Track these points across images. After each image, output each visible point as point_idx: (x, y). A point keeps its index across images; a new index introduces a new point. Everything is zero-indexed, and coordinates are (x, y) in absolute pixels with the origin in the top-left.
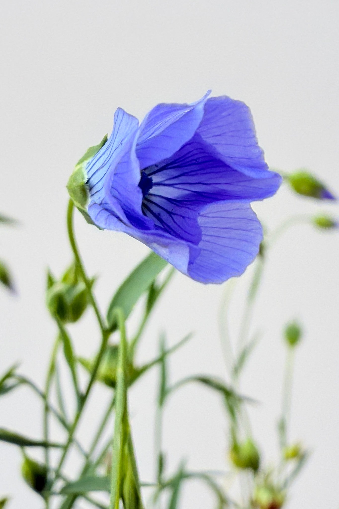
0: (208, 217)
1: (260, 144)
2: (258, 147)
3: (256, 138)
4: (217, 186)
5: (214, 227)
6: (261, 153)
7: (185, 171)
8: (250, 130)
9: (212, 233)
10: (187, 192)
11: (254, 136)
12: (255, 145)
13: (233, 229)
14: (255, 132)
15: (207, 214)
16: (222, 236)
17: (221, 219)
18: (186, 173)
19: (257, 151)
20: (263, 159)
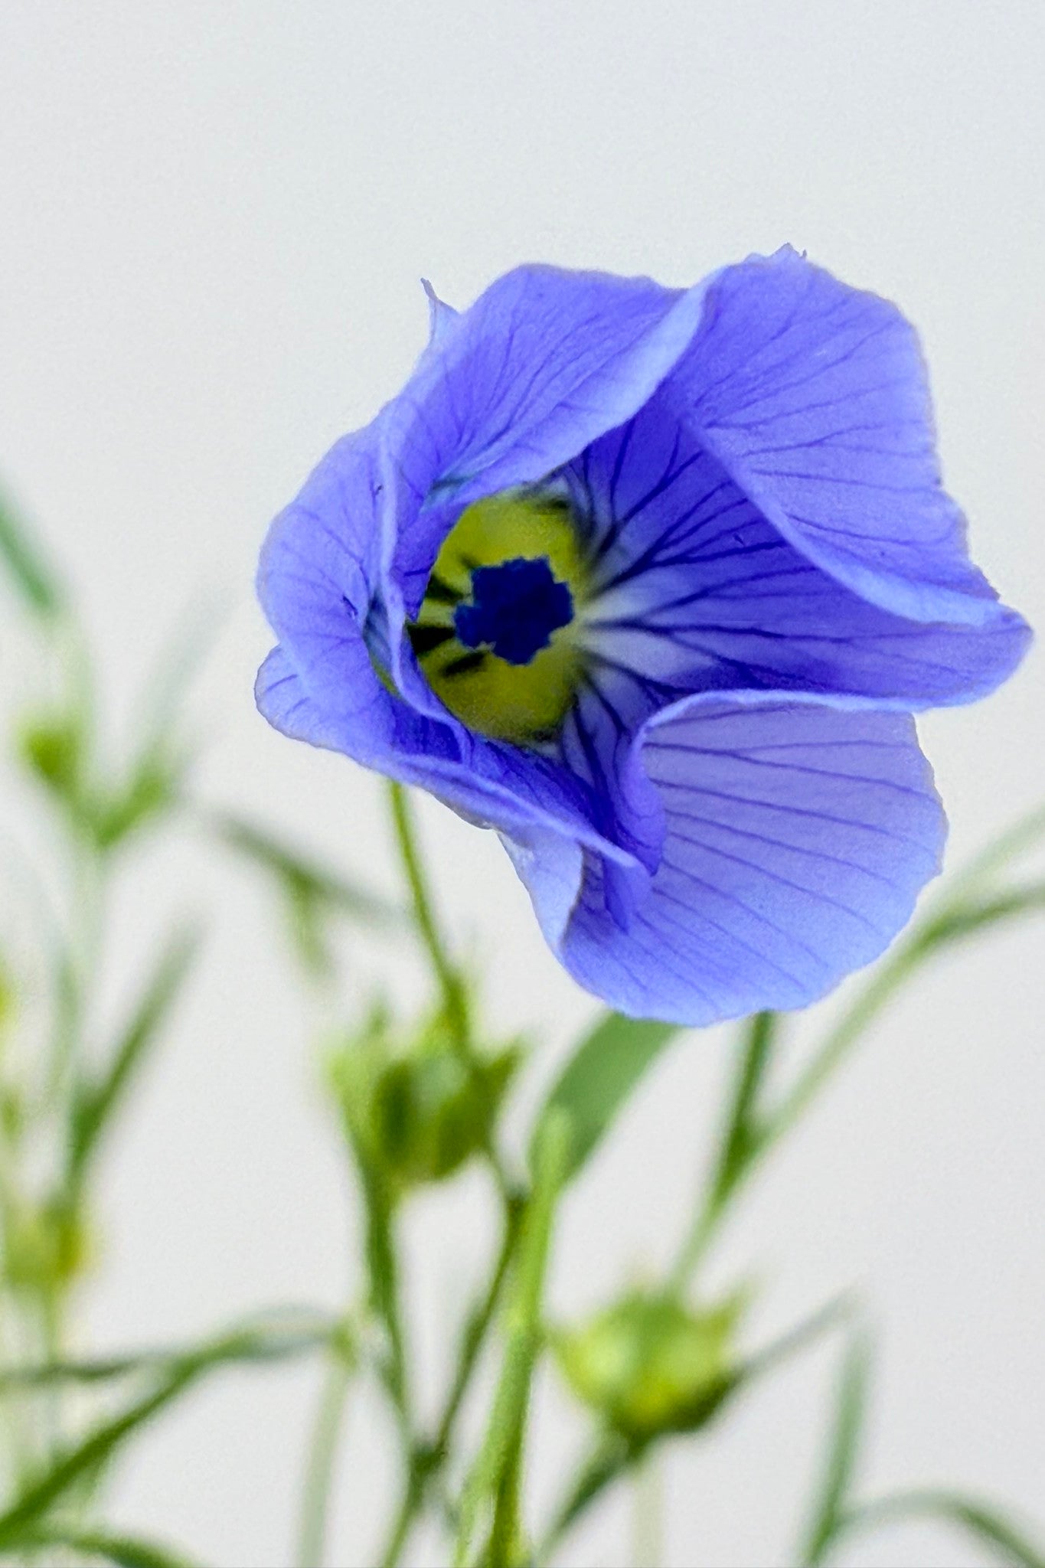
0: (756, 762)
1: (949, 487)
2: (943, 498)
3: (934, 456)
4: (804, 646)
5: (769, 805)
6: (957, 524)
7: (710, 581)
8: (916, 422)
9: (752, 827)
10: (707, 662)
11: (928, 451)
12: (932, 489)
13: (835, 820)
14: (933, 432)
15: (755, 749)
16: (790, 842)
17: (803, 775)
18: (716, 588)
19: (936, 512)
20: (963, 550)
